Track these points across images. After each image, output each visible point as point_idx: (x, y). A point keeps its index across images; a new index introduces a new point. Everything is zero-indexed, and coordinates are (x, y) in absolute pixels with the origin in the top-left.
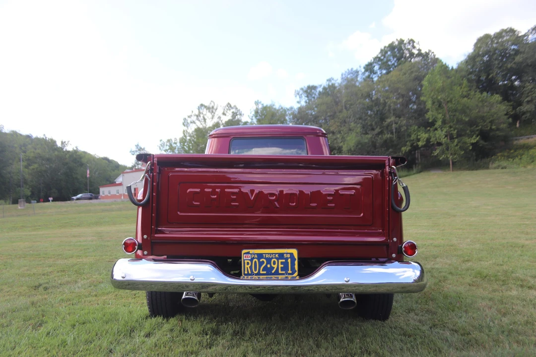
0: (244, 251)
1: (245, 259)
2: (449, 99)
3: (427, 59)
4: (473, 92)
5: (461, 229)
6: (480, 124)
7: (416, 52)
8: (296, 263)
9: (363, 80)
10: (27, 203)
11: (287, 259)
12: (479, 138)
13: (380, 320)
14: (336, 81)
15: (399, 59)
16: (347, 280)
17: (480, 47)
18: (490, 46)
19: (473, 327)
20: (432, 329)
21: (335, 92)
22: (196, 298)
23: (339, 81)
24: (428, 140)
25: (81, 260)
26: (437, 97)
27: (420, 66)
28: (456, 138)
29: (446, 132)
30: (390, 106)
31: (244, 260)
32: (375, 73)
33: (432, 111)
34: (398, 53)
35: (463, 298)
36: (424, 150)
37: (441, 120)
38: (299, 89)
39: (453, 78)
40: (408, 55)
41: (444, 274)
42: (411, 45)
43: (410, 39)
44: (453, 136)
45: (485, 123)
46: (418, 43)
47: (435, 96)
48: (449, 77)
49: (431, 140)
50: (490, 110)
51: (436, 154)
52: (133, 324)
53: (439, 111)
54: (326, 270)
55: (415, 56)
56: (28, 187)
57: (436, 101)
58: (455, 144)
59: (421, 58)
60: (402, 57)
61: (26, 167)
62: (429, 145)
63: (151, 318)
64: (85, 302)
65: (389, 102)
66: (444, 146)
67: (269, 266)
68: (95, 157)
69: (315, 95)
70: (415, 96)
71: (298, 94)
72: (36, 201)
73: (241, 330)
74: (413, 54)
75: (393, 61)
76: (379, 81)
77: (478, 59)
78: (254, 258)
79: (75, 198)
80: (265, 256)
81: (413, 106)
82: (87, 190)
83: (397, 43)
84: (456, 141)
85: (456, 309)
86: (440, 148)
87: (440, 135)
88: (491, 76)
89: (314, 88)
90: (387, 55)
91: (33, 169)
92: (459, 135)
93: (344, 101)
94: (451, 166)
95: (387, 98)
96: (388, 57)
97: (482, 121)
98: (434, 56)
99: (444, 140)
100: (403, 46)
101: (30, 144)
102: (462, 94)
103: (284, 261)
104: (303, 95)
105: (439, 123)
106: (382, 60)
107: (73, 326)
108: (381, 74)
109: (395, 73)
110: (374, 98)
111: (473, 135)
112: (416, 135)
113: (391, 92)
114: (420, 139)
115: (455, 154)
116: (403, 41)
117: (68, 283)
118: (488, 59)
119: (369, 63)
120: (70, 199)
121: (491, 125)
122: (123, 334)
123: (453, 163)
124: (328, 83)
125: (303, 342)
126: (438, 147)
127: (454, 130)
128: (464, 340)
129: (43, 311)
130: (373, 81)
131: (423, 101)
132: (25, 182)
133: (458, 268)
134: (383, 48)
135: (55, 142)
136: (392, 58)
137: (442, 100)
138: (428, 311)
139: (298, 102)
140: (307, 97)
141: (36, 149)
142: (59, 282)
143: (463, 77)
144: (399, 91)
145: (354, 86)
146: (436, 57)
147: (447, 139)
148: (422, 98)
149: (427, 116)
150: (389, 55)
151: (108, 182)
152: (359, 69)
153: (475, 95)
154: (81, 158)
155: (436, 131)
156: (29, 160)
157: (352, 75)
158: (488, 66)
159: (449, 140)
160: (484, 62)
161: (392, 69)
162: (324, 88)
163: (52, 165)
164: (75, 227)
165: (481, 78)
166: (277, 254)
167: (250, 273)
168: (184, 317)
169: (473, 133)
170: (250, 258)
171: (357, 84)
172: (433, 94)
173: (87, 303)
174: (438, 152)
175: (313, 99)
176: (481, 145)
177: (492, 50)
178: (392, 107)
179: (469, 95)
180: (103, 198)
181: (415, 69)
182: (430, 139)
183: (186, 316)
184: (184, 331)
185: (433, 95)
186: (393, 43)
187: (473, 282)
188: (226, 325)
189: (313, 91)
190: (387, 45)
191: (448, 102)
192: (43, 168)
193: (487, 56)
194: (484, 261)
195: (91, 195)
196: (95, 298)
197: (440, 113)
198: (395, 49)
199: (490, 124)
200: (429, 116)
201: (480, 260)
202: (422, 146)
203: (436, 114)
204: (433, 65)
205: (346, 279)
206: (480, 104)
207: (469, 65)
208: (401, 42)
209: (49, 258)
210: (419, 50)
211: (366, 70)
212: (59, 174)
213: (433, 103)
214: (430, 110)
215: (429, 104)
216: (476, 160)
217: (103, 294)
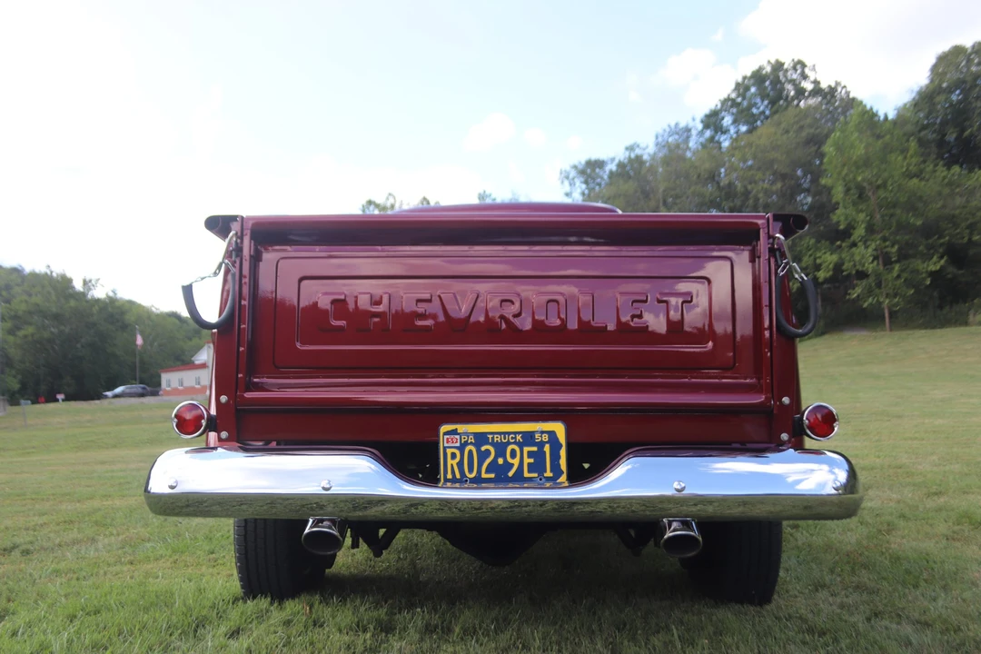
0: (444, 428)
1: (446, 445)
2: (880, 182)
3: (833, 101)
4: (931, 166)
5: (916, 438)
6: (947, 232)
7: (808, 86)
8: (563, 453)
9: (700, 147)
10: (11, 405)
11: (541, 445)
12: (946, 261)
13: (752, 603)
14: (644, 149)
15: (773, 103)
16: (679, 487)
17: (944, 73)
18: (965, 70)
19: (965, 616)
20: (872, 622)
21: (643, 171)
22: (335, 532)
23: (652, 149)
24: (838, 268)
25: (110, 503)
26: (855, 178)
27: (818, 116)
28: (896, 262)
29: (875, 250)
30: (757, 199)
31: (445, 448)
32: (725, 132)
33: (845, 208)
34: (772, 89)
35: (935, 562)
36: (829, 288)
37: (863, 226)
38: (568, 168)
39: (888, 137)
40: (792, 93)
41: (888, 518)
42: (799, 72)
43: (796, 60)
44: (891, 258)
45: (958, 231)
46: (814, 68)
47: (851, 176)
48: (879, 137)
49: (844, 267)
50: (968, 201)
51: (855, 295)
52: (204, 612)
53: (860, 207)
54: (629, 467)
55: (806, 94)
56: (13, 372)
57: (852, 185)
58: (895, 273)
59: (820, 99)
60: (780, 97)
61: (11, 332)
62: (840, 278)
63: (245, 602)
64: (105, 573)
65: (754, 191)
66: (871, 280)
67: (501, 461)
68: (153, 312)
69: (602, 178)
70: (809, 176)
71: (567, 177)
72: (29, 402)
73: (443, 623)
74: (804, 90)
75: (762, 106)
76: (733, 148)
77: (941, 98)
78: (466, 444)
79: (109, 394)
80: (493, 438)
81: (805, 197)
82: (136, 380)
83: (768, 69)
84: (897, 267)
85: (922, 583)
86: (864, 282)
87: (863, 256)
88: (967, 133)
89: (599, 164)
90: (748, 94)
91: (26, 336)
92: (903, 256)
93: (661, 190)
94: (887, 320)
95: (750, 183)
96: (750, 99)
97: (950, 225)
98: (848, 93)
99: (871, 265)
100: (781, 74)
101: (18, 285)
102: (907, 170)
103: (535, 449)
104: (576, 180)
105: (860, 231)
106: (739, 104)
107: (72, 618)
108: (737, 132)
109: (765, 131)
110: (724, 182)
111: (933, 255)
112: (812, 258)
113: (759, 169)
114: (820, 265)
115: (895, 296)
116: (782, 64)
117: (75, 542)
118: (960, 97)
119: (711, 111)
120: (99, 396)
121: (971, 234)
122: (179, 631)
123: (892, 314)
124: (627, 153)
125: (579, 645)
126: (859, 282)
127: (893, 246)
128: (948, 642)
129: (11, 591)
130: (720, 148)
131: (825, 186)
132: (9, 363)
133: (918, 507)
134: (740, 80)
135: (70, 281)
136: (758, 100)
137: (865, 184)
138: (858, 587)
139: (567, 195)
140: (586, 182)
141: (30, 295)
142: (57, 541)
143: (908, 136)
144: (776, 167)
145: (682, 158)
146: (851, 96)
147: (878, 264)
148: (823, 181)
149: (834, 218)
150: (752, 94)
151: (179, 363)
152: (691, 124)
153: (935, 171)
154: (123, 313)
155: (854, 249)
156: (16, 317)
157: (677, 137)
158: (960, 115)
159: (881, 267)
160: (951, 105)
161: (759, 123)
162: (621, 165)
163: (62, 328)
164: (107, 448)
165: (947, 138)
166: (519, 433)
167: (458, 476)
168: (317, 597)
169: (932, 251)
170: (458, 445)
171: (689, 154)
172: (845, 171)
173: (109, 576)
174: (860, 291)
175: (597, 188)
176: (949, 276)
177: (969, 79)
178: (761, 201)
179: (921, 171)
180: (168, 393)
181: (809, 121)
182: (843, 264)
183: (322, 595)
184: (315, 625)
185: (846, 175)
186: (761, 69)
187: (954, 532)
188: (410, 615)
189: (597, 170)
190: (749, 74)
191: (878, 187)
192: (46, 335)
193: (958, 92)
194: (973, 493)
195: (144, 388)
196: (129, 566)
197: (861, 211)
198: (765, 81)
199: (967, 231)
200: (840, 217)
201: (964, 493)
202: (826, 281)
203: (854, 213)
204: (844, 113)
205: (676, 485)
206: (946, 191)
207: (919, 111)
208: (778, 66)
209: (43, 500)
210: (816, 83)
211: (706, 126)
212: (79, 346)
213: (848, 190)
214: (841, 205)
215: (838, 193)
216: (941, 307)
217: (148, 559)
